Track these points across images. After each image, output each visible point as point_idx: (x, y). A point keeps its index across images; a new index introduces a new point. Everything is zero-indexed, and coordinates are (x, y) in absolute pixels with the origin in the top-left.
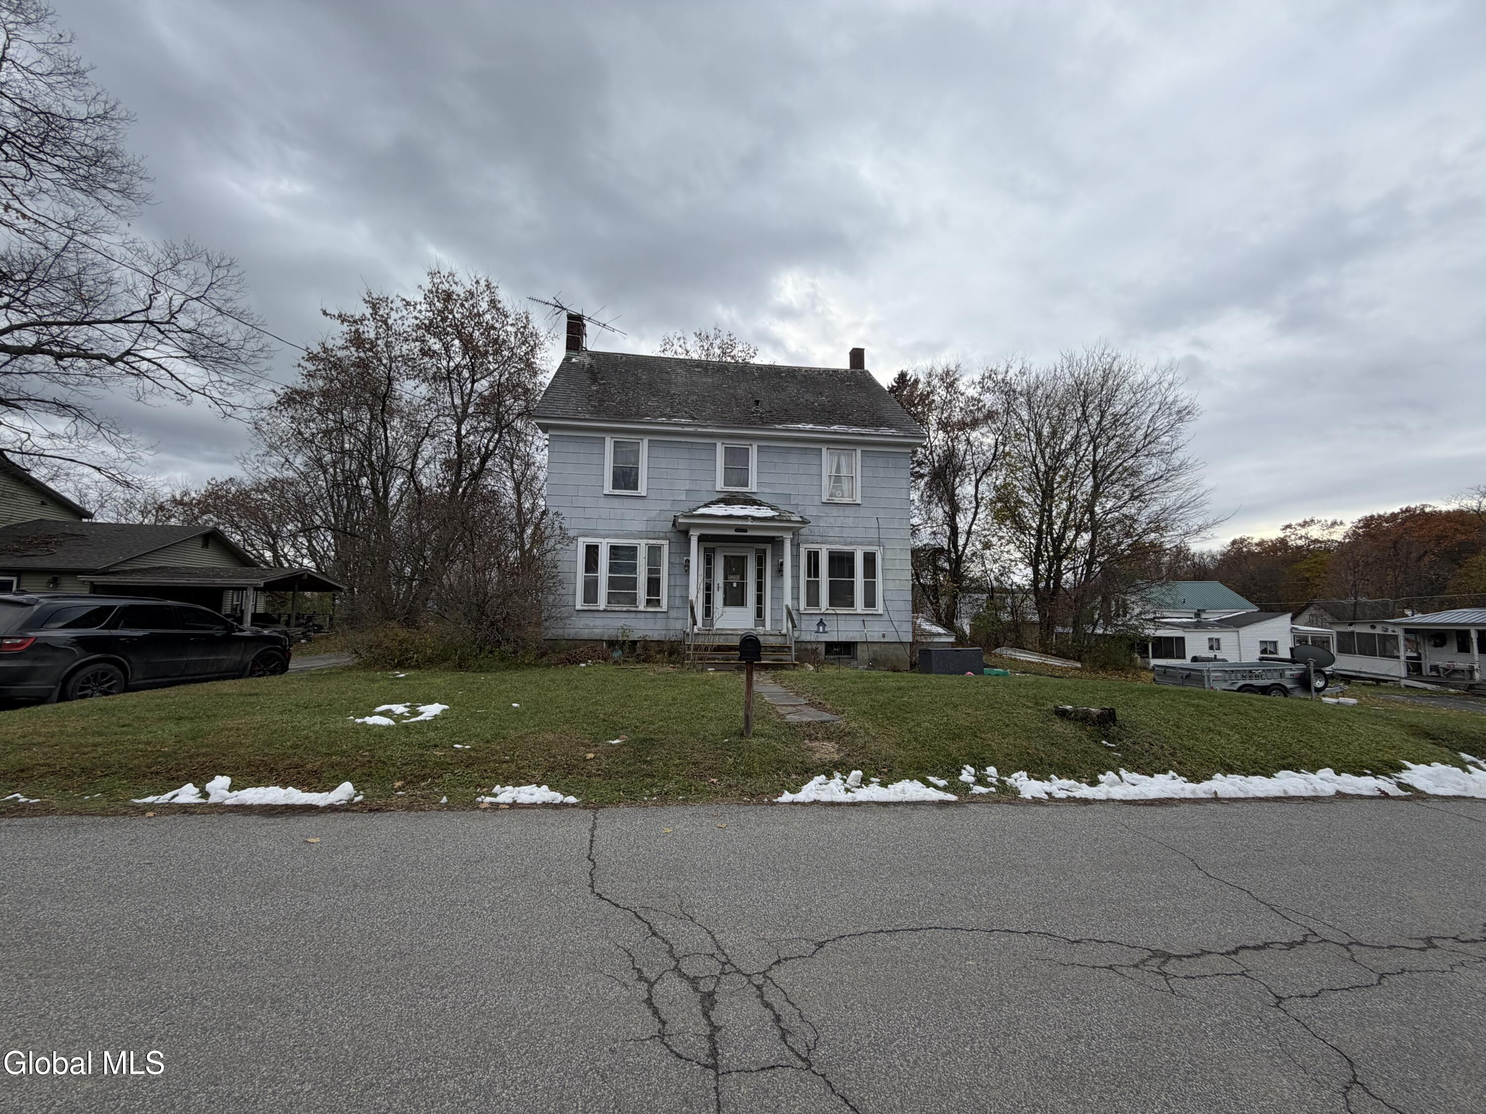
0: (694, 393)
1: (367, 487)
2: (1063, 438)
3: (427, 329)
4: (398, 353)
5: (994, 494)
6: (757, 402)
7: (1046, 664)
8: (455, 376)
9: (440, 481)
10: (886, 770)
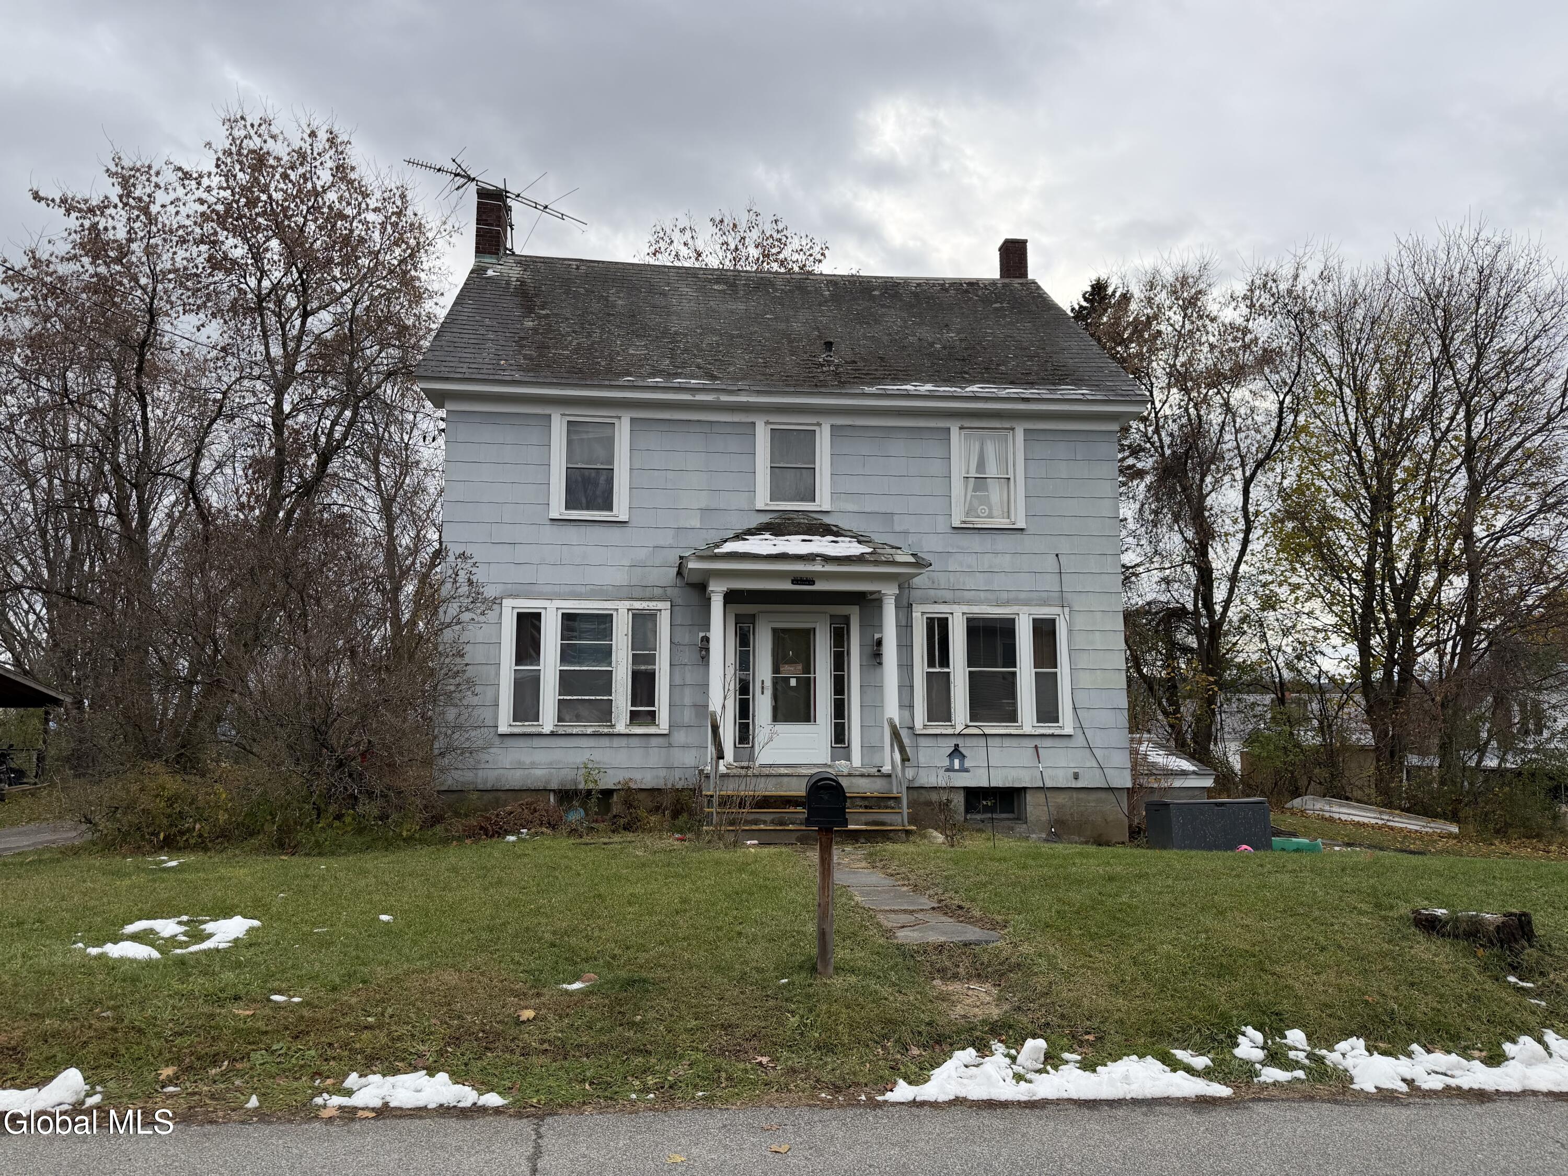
0: (714, 331)
1: (108, 512)
2: (1408, 397)
3: (221, 220)
4: (168, 266)
5: (1279, 504)
6: (829, 345)
7: (1392, 828)
8: (271, 305)
9: (244, 499)
10: (1091, 1037)
